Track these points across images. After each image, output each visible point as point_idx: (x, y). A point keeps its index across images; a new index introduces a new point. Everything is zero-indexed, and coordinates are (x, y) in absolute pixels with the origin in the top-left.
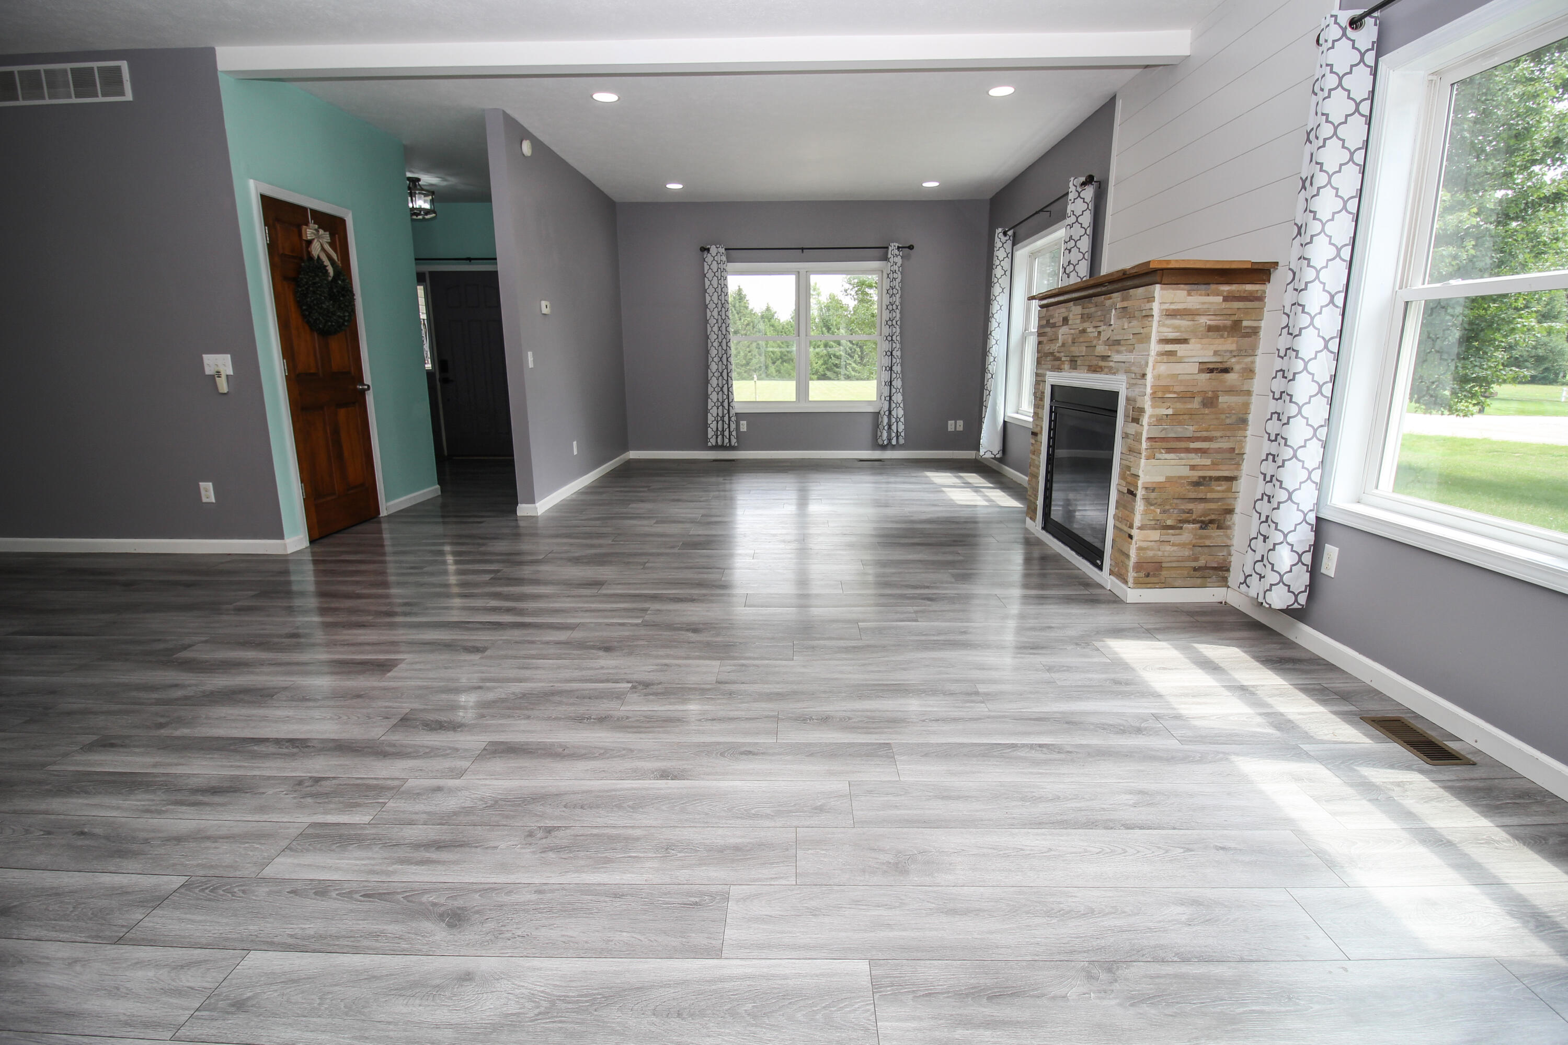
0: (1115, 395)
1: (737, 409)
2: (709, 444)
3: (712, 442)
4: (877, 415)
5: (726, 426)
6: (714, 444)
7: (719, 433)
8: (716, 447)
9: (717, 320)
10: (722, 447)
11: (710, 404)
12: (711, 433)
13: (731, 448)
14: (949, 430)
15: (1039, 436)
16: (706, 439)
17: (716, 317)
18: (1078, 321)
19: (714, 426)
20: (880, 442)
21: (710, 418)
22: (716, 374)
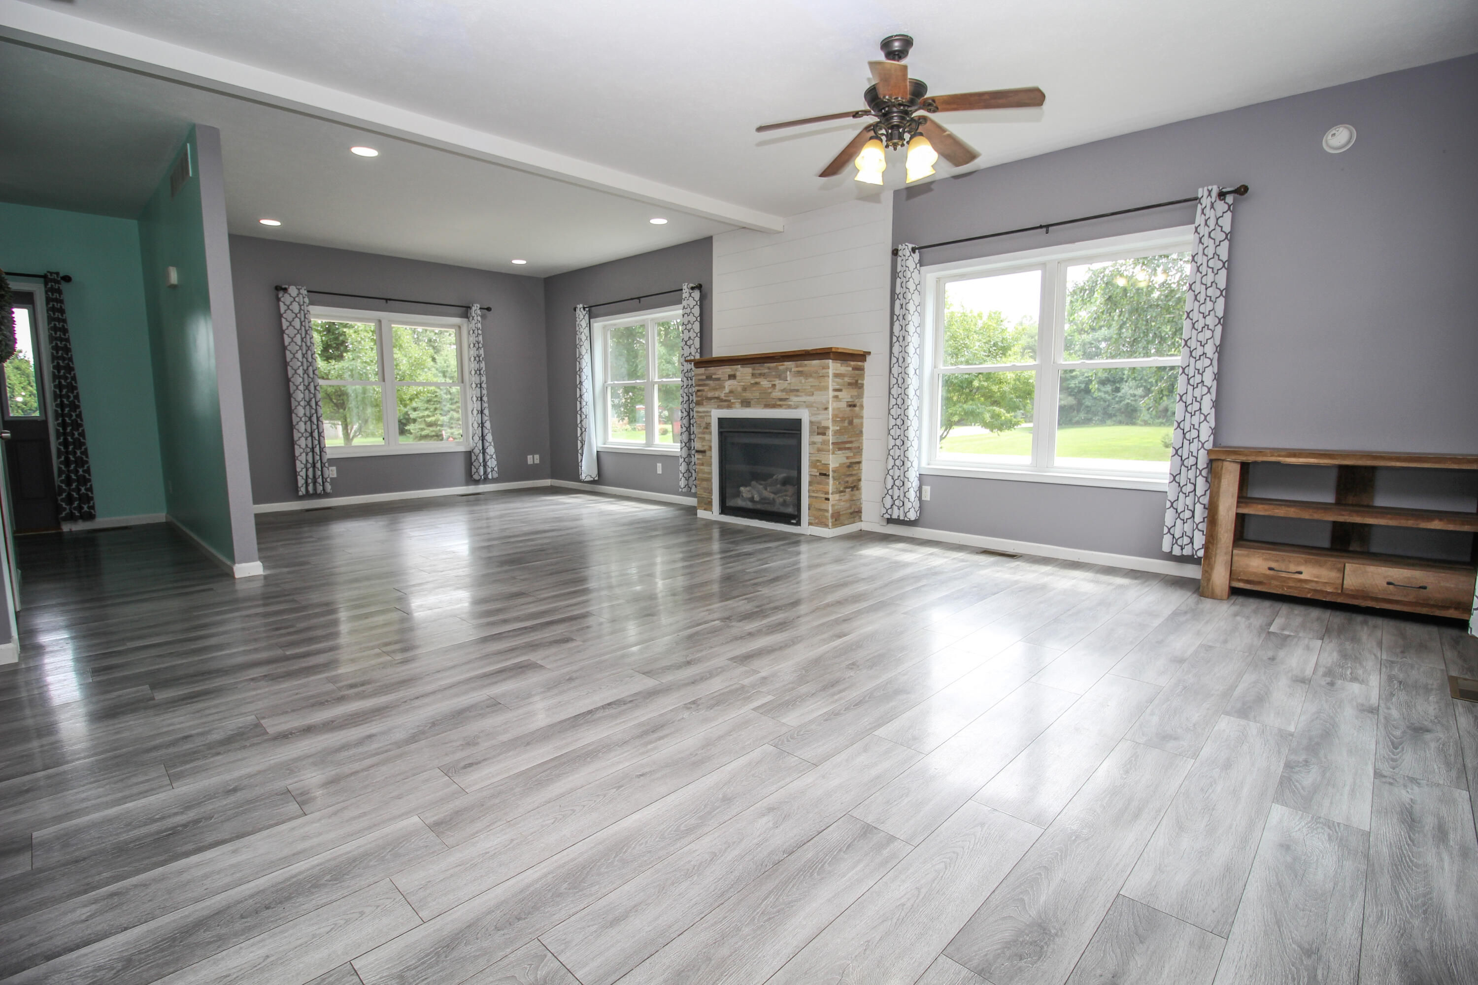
0: (799, 421)
1: (329, 455)
2: (300, 494)
3: (302, 491)
4: (469, 454)
5: (319, 473)
6: (304, 493)
7: (310, 481)
8: (308, 496)
9: (302, 363)
10: (316, 495)
11: (298, 451)
12: (301, 482)
13: (325, 495)
14: (529, 463)
15: (708, 453)
16: (296, 488)
17: (300, 359)
18: (750, 378)
19: (303, 473)
20: (476, 477)
21: (299, 466)
22: (303, 419)
